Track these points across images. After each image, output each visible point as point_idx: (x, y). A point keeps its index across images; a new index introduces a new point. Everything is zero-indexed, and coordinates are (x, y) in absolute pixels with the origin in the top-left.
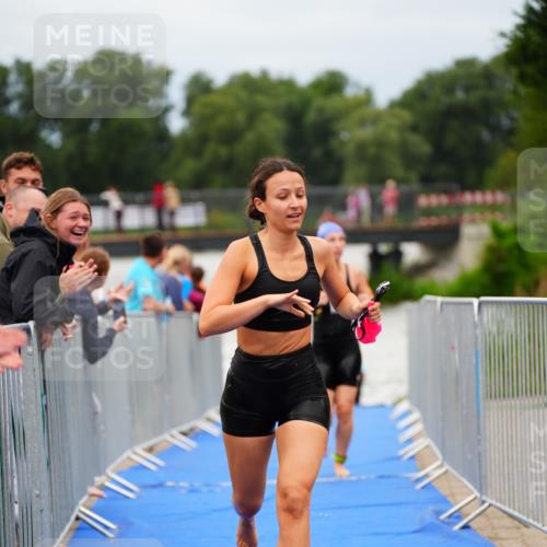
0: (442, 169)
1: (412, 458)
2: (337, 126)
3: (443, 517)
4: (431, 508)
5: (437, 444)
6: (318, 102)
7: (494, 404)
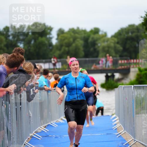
0: (125, 53)
1: (116, 129)
2: (97, 42)
3: (124, 145)
4: (121, 142)
5: (122, 126)
6: (92, 36)
7: (138, 115)
